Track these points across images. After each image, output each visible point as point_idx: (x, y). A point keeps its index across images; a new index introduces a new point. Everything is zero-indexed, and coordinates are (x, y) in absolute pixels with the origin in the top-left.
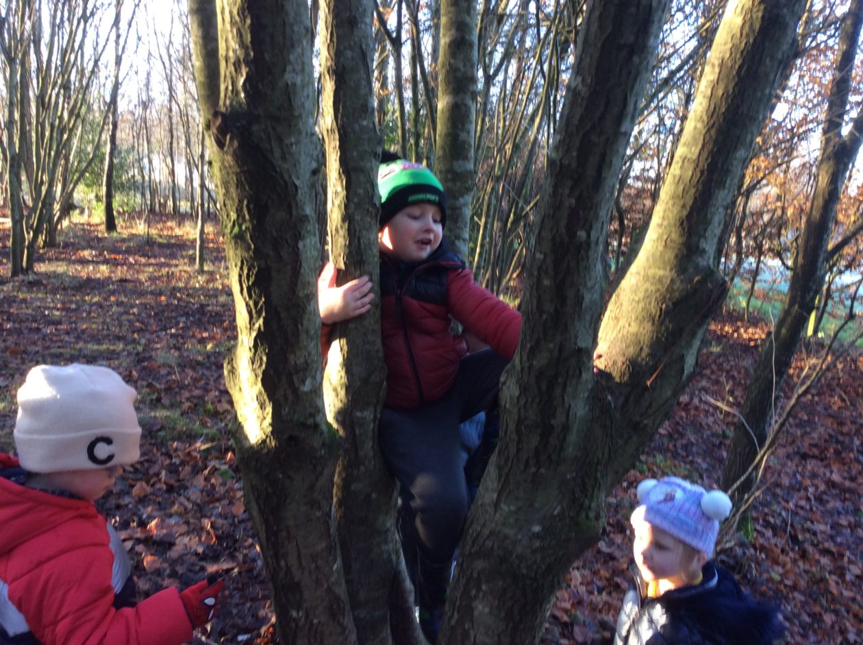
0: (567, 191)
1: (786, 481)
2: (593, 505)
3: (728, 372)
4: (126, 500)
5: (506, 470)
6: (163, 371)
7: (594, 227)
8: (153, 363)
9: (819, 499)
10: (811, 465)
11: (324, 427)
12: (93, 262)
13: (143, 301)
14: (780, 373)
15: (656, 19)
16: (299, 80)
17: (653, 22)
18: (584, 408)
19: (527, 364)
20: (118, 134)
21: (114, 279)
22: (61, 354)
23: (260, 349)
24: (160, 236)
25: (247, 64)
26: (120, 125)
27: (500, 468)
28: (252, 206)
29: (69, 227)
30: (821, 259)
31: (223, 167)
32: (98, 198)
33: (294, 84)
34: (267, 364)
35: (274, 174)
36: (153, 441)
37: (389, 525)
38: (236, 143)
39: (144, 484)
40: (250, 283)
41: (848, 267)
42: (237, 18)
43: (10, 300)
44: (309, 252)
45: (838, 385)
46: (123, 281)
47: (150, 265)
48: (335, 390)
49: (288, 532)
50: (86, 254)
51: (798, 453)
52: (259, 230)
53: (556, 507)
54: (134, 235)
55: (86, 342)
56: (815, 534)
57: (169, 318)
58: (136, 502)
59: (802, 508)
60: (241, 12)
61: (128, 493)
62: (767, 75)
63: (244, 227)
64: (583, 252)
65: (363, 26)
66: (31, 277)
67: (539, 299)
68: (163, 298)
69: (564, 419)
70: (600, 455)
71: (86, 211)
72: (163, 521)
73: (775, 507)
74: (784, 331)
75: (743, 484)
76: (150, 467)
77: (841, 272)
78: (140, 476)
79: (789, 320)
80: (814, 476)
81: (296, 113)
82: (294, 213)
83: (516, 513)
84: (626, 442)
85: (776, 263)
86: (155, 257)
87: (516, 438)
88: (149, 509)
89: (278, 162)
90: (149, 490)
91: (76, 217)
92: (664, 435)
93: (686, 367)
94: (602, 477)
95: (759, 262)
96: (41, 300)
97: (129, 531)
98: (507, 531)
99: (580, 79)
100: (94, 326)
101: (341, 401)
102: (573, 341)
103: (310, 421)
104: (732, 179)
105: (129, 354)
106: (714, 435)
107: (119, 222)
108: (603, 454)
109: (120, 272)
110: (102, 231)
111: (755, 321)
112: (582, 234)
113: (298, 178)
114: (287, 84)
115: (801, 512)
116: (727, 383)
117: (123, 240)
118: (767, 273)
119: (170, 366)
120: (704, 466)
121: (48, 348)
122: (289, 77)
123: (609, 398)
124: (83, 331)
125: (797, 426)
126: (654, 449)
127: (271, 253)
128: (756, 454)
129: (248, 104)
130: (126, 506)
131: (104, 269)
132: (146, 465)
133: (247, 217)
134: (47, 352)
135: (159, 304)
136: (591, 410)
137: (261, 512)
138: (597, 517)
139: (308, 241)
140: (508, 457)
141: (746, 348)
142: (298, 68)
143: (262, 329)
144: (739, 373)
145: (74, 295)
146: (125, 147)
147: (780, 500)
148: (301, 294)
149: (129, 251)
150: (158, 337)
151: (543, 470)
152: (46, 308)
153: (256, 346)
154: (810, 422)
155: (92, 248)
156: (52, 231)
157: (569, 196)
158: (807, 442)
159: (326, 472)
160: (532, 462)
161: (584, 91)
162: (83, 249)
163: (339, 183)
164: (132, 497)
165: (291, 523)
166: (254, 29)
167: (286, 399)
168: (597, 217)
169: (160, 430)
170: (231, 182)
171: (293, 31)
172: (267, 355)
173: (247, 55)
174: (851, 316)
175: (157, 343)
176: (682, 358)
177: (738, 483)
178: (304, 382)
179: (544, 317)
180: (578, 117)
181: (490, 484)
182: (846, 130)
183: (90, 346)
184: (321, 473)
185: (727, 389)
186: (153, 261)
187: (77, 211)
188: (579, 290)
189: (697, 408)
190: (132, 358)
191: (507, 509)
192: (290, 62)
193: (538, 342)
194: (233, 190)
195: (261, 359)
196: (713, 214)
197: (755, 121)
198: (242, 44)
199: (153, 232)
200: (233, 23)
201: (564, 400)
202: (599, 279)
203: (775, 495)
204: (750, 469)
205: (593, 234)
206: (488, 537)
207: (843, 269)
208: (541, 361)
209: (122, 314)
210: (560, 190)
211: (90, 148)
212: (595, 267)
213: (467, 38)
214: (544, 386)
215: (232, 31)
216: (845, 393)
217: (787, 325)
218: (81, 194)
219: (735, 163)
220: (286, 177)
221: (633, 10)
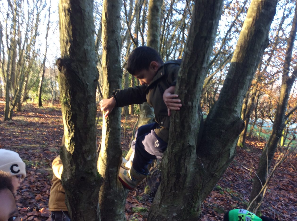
0: (184, 88)
1: (274, 198)
2: (196, 206)
3: (253, 158)
4: (33, 201)
5: (164, 191)
6: (52, 155)
7: (194, 101)
8: (48, 151)
9: (286, 205)
10: (283, 192)
11: (96, 174)
12: (33, 117)
13: (48, 130)
14: (270, 158)
15: (214, 28)
16: (89, 48)
17: (213, 28)
18: (193, 168)
19: (171, 151)
20: (45, 75)
21: (39, 122)
22: (17, 148)
23: (72, 144)
24: (57, 108)
25: (70, 42)
26: (46, 71)
27: (161, 190)
28: (71, 92)
29: (26, 105)
30: (283, 118)
31: (61, 78)
32: (37, 95)
33: (87, 50)
34: (74, 150)
35: (79, 80)
36: (45, 180)
37: (121, 212)
38: (65, 70)
39: (40, 195)
40: (69, 120)
41: (294, 122)
42: (67, 26)
43: (2, 129)
44: (92, 109)
45: (292, 163)
46: (43, 123)
47: (52, 118)
48: (103, 160)
49: (80, 214)
50: (31, 114)
51: (278, 188)
52: (73, 101)
53: (182, 206)
54: (48, 108)
55: (27, 144)
56: (284, 218)
57: (56, 136)
58: (36, 201)
59: (280, 208)
60: (69, 25)
61: (34, 198)
62: (257, 50)
63: (67, 99)
64: (190, 110)
65: (117, 33)
66: (11, 121)
67: (175, 127)
68: (55, 129)
69: (185, 172)
70: (199, 186)
71: (32, 100)
72: (45, 209)
73: (270, 208)
74: (271, 143)
75: (257, 198)
76: (43, 189)
77: (291, 124)
78: (39, 192)
79: (273, 139)
80: (284, 196)
81: (88, 60)
82: (87, 94)
83: (167, 208)
84: (209, 181)
85: (269, 120)
86: (54, 115)
87: (167, 179)
88: (41, 204)
89: (81, 76)
90: (42, 197)
91: (29, 101)
92: (230, 181)
93: (231, 153)
94: (200, 194)
95: (263, 120)
96: (13, 129)
97: (32, 213)
98: (164, 215)
99: (188, 48)
100: (30, 138)
101: (105, 164)
102: (187, 142)
103: (90, 171)
104: (246, 86)
105: (41, 148)
106: (248, 181)
107: (43, 103)
108: (200, 186)
109: (42, 120)
110: (37, 106)
111: (262, 140)
112: (190, 103)
113: (88, 82)
114: (85, 49)
115: (280, 210)
116: (252, 162)
117: (44, 109)
118: (266, 124)
119: (55, 153)
120: (244, 192)
121: (12, 146)
122: (85, 47)
123: (202, 164)
124: (26, 140)
125: (277, 178)
126: (227, 186)
127: (77, 109)
128: (262, 188)
129: (70, 56)
130: (33, 203)
131: (36, 119)
132: (42, 188)
133: (69, 95)
134: (12, 147)
135: (54, 131)
136: (195, 169)
137: (71, 206)
138: (198, 210)
139: (92, 105)
140: (164, 186)
141: (259, 150)
142: (89, 44)
143: (73, 136)
144: (257, 159)
145: (25, 128)
146: (47, 78)
147: (272, 205)
148: (88, 124)
149: (46, 113)
150: (52, 142)
151: (177, 192)
152: (14, 132)
153: (70, 143)
154: (282, 177)
155: (33, 112)
156: (20, 106)
157: (185, 89)
158: (281, 184)
159: (96, 191)
160: (173, 188)
161: (189, 52)
162: (30, 112)
163: (107, 86)
164: (35, 200)
165: (82, 210)
166: (74, 30)
167: (81, 163)
168: (195, 97)
169: (48, 175)
170: (64, 83)
171: (87, 31)
172: (74, 146)
173: (70, 39)
174: (294, 138)
175: (51, 144)
176: (229, 150)
177: (255, 198)
178: (88, 156)
179: (177, 133)
180: (187, 61)
181: (158, 196)
182: (290, 75)
183: (27, 145)
184: (94, 192)
185: (252, 164)
186: (53, 116)
187: (29, 99)
188: (189, 124)
189: (242, 171)
190: (41, 150)
191: (164, 207)
192: (86, 42)
193: (175, 142)
194: (64, 86)
195: (72, 148)
196: (240, 98)
197: (253, 65)
198: (69, 35)
199: (55, 107)
200: (66, 28)
201: (184, 164)
202: (197, 120)
203: (270, 203)
204: (260, 193)
205: (194, 103)
206: (157, 217)
207: (292, 122)
208: (175, 150)
209: (40, 134)
210: (182, 87)
211: (35, 79)
212: (195, 115)
213: (156, 39)
214: (177, 160)
215: (65, 31)
216: (294, 166)
217: (272, 141)
218: (31, 93)
219: (247, 80)
220: (84, 82)
221: (206, 24)
